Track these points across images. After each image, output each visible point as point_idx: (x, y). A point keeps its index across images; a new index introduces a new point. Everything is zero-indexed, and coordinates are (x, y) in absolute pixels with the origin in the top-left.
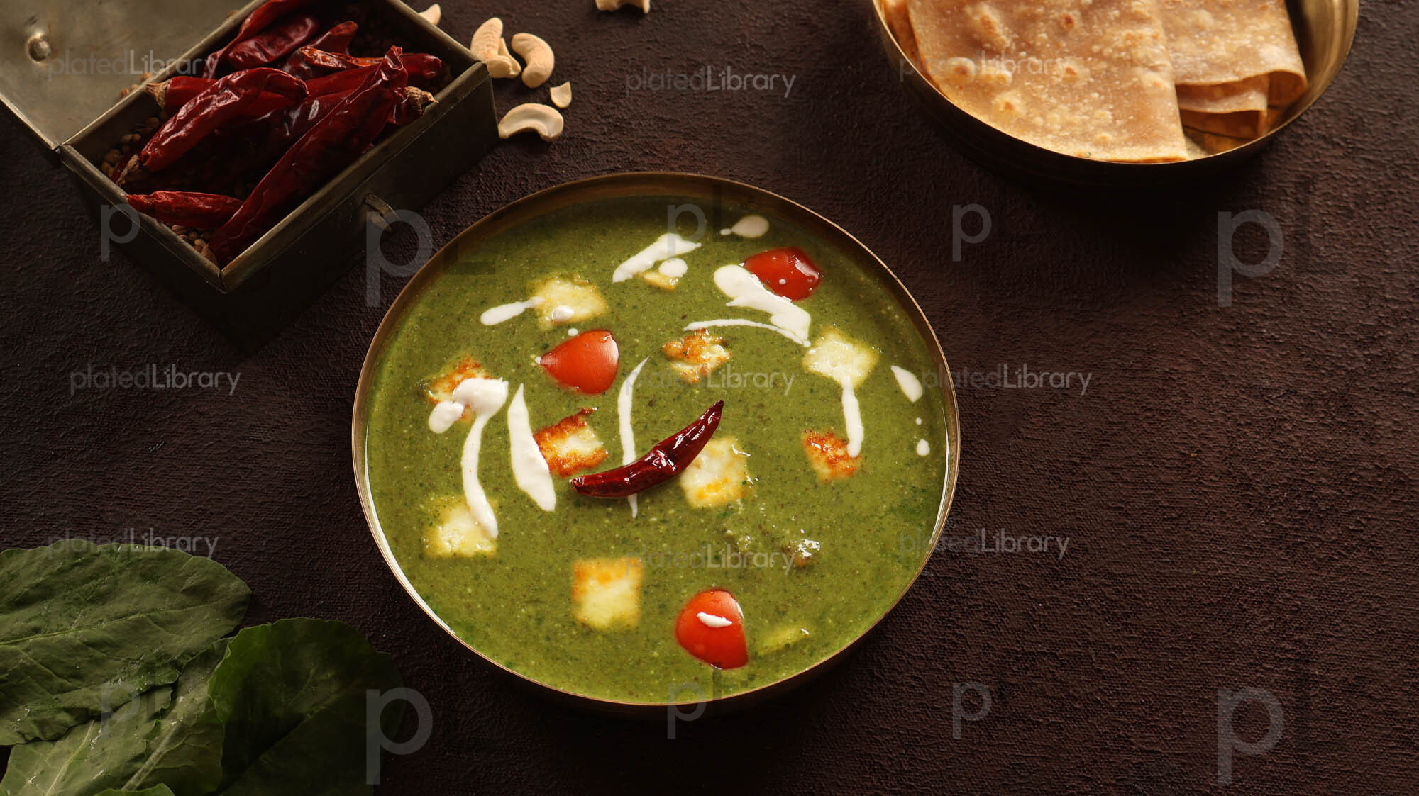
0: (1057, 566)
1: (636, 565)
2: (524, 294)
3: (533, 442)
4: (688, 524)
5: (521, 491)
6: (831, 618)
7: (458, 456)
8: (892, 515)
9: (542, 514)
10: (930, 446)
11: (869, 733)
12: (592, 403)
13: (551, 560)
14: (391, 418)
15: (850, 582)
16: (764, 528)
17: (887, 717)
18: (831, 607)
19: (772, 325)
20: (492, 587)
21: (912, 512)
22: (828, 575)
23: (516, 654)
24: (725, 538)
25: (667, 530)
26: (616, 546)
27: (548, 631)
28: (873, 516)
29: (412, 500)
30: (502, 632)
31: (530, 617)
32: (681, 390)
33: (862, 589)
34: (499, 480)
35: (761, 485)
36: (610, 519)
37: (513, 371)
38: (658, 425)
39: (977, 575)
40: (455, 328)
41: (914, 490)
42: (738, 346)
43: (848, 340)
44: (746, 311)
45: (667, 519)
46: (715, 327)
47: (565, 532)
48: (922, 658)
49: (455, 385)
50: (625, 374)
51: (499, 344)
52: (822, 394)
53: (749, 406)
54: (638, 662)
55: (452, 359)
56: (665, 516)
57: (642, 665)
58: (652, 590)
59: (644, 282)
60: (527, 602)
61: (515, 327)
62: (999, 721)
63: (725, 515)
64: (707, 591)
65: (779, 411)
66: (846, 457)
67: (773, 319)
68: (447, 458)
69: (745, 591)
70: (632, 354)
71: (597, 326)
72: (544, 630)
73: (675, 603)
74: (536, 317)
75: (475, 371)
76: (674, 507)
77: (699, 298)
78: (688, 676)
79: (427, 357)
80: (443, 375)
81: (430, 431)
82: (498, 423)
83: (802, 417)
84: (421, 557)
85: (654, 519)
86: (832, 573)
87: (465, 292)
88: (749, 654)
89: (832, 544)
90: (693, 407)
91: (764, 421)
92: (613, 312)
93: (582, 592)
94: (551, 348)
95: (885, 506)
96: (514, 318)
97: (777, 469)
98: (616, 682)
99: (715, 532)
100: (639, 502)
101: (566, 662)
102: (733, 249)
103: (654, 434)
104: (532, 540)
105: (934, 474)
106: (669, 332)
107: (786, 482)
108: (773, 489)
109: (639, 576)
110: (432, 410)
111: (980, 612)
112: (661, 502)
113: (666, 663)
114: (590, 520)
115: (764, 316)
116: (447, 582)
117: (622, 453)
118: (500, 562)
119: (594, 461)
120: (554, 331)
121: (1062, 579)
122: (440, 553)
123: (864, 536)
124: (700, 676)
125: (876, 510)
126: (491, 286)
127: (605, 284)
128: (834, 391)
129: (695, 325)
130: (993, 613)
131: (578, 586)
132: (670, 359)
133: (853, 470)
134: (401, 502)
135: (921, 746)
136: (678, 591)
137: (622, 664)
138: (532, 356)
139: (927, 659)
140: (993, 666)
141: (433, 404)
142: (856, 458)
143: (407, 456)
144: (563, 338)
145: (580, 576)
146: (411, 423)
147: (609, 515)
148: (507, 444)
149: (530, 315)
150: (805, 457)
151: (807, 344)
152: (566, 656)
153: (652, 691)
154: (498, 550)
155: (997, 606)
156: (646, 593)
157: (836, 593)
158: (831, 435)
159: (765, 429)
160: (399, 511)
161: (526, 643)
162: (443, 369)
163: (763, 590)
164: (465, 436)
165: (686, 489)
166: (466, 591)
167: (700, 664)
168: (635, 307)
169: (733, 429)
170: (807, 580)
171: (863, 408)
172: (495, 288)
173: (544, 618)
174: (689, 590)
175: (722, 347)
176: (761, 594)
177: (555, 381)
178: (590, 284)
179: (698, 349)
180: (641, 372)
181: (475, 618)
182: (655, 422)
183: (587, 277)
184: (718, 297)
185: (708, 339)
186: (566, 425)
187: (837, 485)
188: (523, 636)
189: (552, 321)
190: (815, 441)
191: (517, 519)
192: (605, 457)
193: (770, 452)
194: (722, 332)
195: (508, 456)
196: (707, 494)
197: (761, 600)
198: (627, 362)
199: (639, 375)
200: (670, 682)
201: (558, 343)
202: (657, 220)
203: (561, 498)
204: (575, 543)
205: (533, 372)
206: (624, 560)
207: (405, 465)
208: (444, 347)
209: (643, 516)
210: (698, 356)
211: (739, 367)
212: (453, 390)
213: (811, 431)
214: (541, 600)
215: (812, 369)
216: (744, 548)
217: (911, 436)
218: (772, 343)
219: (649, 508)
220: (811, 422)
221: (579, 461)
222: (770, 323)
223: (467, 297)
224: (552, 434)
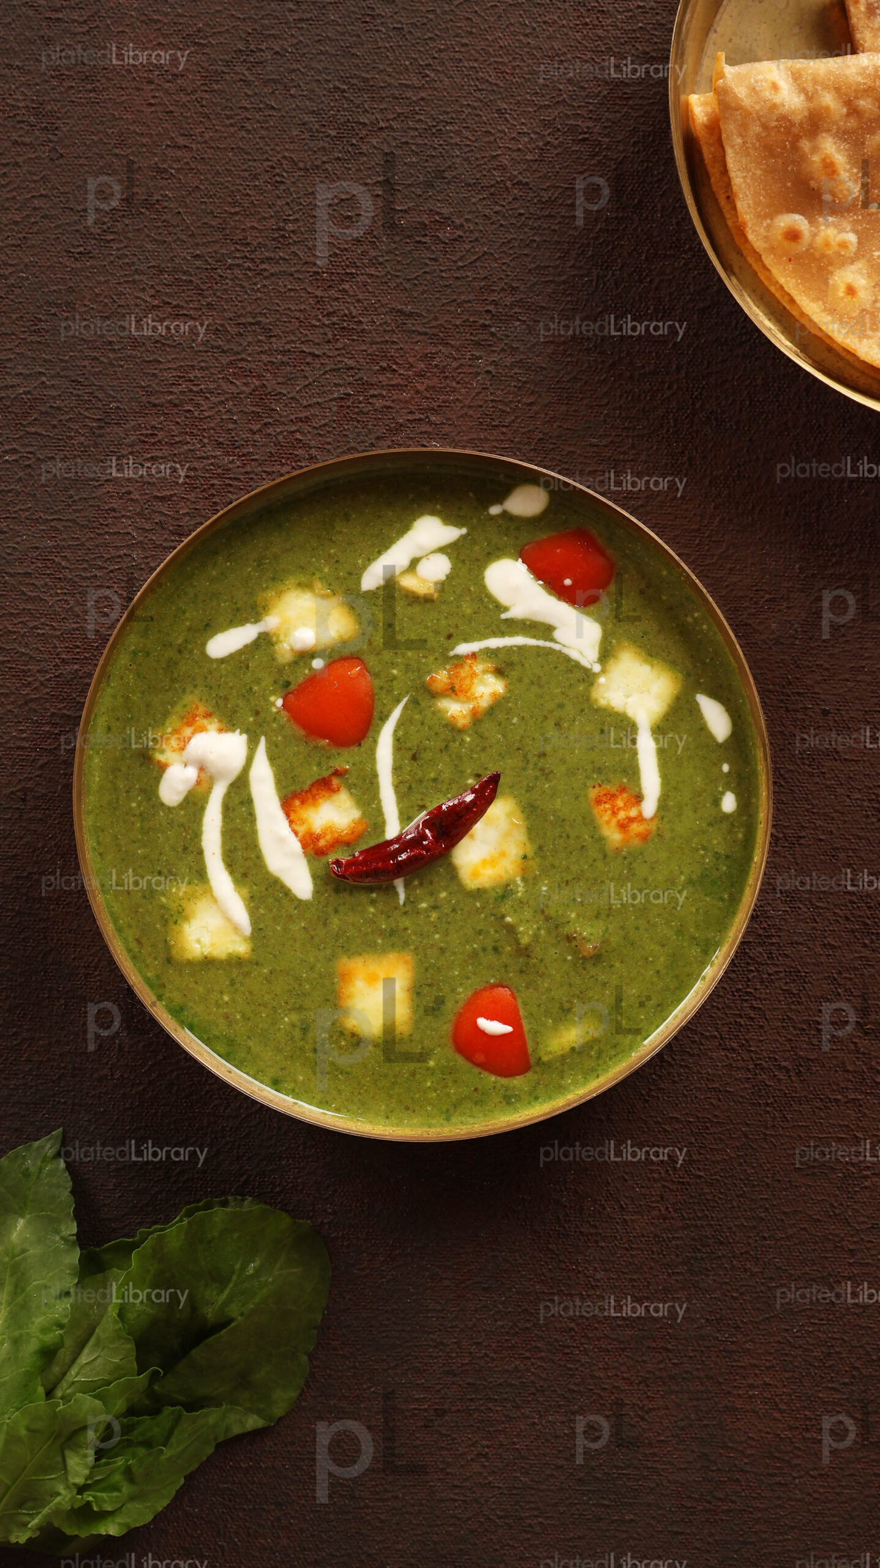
0: (869, 918)
1: (406, 962)
2: (253, 612)
3: (280, 814)
4: (462, 910)
5: (272, 876)
6: (621, 1014)
7: (197, 835)
8: (691, 889)
9: (299, 903)
10: (737, 799)
11: (657, 1122)
12: (344, 760)
13: (312, 959)
14: (115, 787)
15: (643, 971)
16: (546, 913)
17: (676, 1104)
19: (556, 642)
20: (250, 993)
21: (713, 883)
22: (617, 964)
23: (282, 1069)
24: (504, 927)
25: (439, 918)
26: (383, 939)
30: (266, 1046)
31: (294, 1026)
32: (450, 738)
33: (655, 979)
34: (249, 863)
35: (544, 858)
36: (375, 907)
37: (251, 719)
38: (425, 784)
39: (779, 936)
40: (176, 663)
41: (717, 856)
42: (514, 674)
43: (645, 661)
44: (524, 624)
45: (438, 903)
46: (487, 649)
47: (325, 924)
48: (716, 1037)
49: (185, 742)
50: (384, 718)
51: (231, 684)
53: (530, 756)
54: (414, 1074)
55: (178, 708)
56: (436, 900)
57: (418, 1076)
58: (426, 990)
59: (399, 588)
60: (290, 1010)
61: (248, 660)
62: (794, 1101)
63: (503, 897)
64: (485, 989)
65: (563, 761)
66: (640, 818)
67: (557, 634)
68: (185, 837)
69: (527, 988)
70: (390, 691)
71: (346, 652)
72: (310, 1040)
73: (450, 1004)
74: (273, 645)
75: (205, 722)
76: (445, 889)
77: (467, 609)
78: (467, 1086)
79: (148, 705)
80: (169, 730)
81: (162, 804)
82: (240, 786)
83: (590, 767)
84: (169, 960)
85: (424, 905)
86: (622, 962)
87: (184, 612)
88: (532, 1061)
89: (622, 927)
90: (465, 759)
91: (546, 774)
92: (363, 634)
93: (349, 997)
94: (293, 687)
95: (683, 878)
96: (246, 646)
97: (561, 837)
98: (391, 1097)
99: (493, 918)
100: (407, 886)
101: (337, 1076)
102: (506, 535)
103: (419, 797)
104: (290, 936)
105: (740, 836)
106: (431, 658)
107: (571, 853)
108: (557, 863)
109: (411, 974)
110: (162, 776)
111: (781, 979)
112: (431, 883)
113: (443, 1073)
114: (353, 909)
115: (545, 630)
116: (201, 989)
117: (384, 823)
118: (257, 964)
119: (352, 837)
120: (295, 663)
121: (873, 933)
122: (189, 956)
123: (659, 915)
124: (480, 1087)
125: (673, 883)
126: (214, 603)
127: (352, 595)
129: (463, 649)
130: (794, 980)
131: (344, 990)
132: (434, 695)
133: (647, 835)
134: (139, 893)
135: (711, 1134)
136: (453, 991)
137: (395, 1076)
138: (272, 699)
139: (722, 1038)
140: (792, 1040)
141: (162, 768)
142: (652, 819)
143: (140, 836)
144: (307, 671)
145: (346, 977)
146: (138, 795)
147: (373, 902)
148: (251, 817)
149: (265, 641)
150: (593, 821)
151: (597, 668)
152: (337, 1070)
153: (430, 1104)
154: (253, 950)
155: (799, 972)
156: (418, 994)
157: (627, 985)
158: (623, 789)
159: (547, 785)
160: (138, 906)
161: (292, 1057)
162: (168, 721)
163: (546, 985)
164: (202, 809)
165: (458, 867)
166: (222, 999)
167: (480, 1073)
168: (390, 625)
169: (513, 788)
170: (593, 971)
171: (661, 752)
172: (219, 605)
173: (309, 1026)
174: (466, 988)
175: (496, 677)
176: (544, 990)
177: (301, 732)
178: (334, 594)
179: (468, 681)
180: (402, 715)
181: (235, 1031)
182: (421, 781)
183: (330, 585)
184: (491, 606)
185: (479, 668)
186: (318, 790)
187: (630, 853)
188: (289, 1049)
189: (292, 650)
190: (604, 799)
191: (271, 911)
192: (365, 830)
193: (554, 815)
194: (496, 655)
195: (254, 832)
196: (482, 871)
197: (544, 997)
198: (385, 702)
199: (399, 720)
200: (448, 1095)
201: (301, 680)
202: (411, 496)
203: (318, 883)
204: (337, 937)
205: (275, 719)
206: (392, 956)
207: (139, 848)
208: (167, 691)
209: (412, 902)
210: (469, 689)
211: (516, 704)
212: (183, 749)
213: (600, 786)
214: (305, 1007)
215: (603, 702)
216: (525, 940)
217: (717, 787)
218: (556, 668)
219: (418, 891)
220: (600, 773)
221: (336, 835)
222: (553, 640)
223: (187, 619)
224: (303, 803)
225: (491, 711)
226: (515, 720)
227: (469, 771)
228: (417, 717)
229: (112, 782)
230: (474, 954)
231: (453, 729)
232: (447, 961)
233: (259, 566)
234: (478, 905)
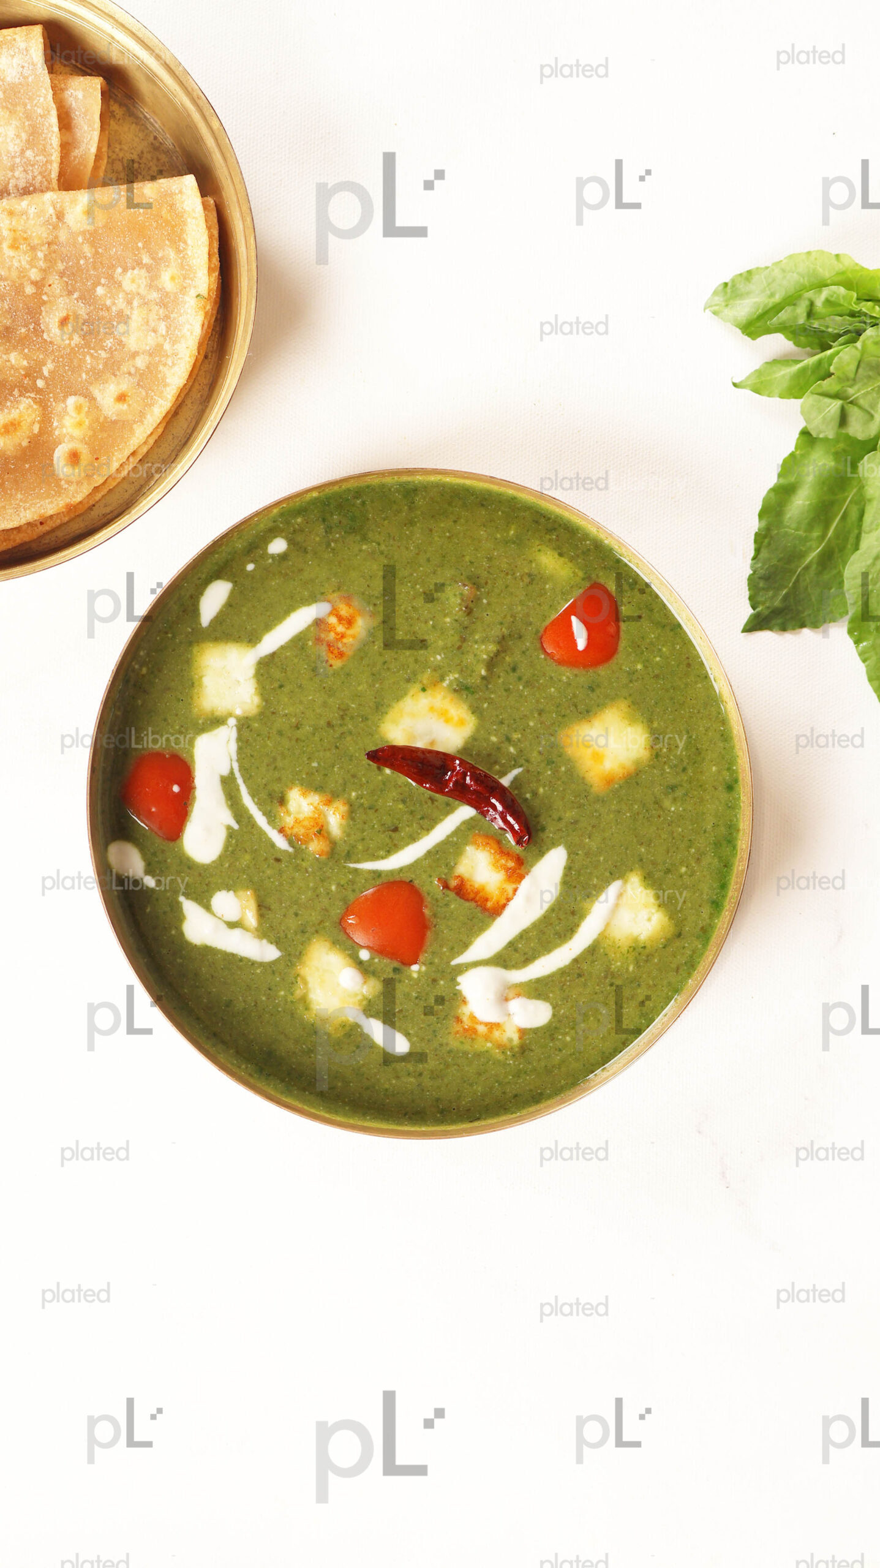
3: (507, 914)
4: (497, 716)
6: (508, 533)
7: (563, 972)
8: (370, 535)
9: (572, 854)
10: (271, 541)
12: (431, 886)
13: (612, 816)
14: (564, 1061)
15: (462, 535)
16: (459, 644)
18: (496, 539)
19: (232, 769)
20: (668, 851)
21: (354, 519)
22: (467, 558)
23: (716, 789)
24: (492, 673)
25: (516, 731)
26: (560, 767)
27: (677, 774)
28: (382, 553)
29: (632, 982)
30: (704, 813)
31: (675, 800)
32: (361, 810)
33: (463, 521)
34: (563, 917)
35: (415, 674)
36: (538, 789)
37: (442, 982)
38: (413, 808)
40: (432, 1072)
42: (277, 787)
43: (200, 685)
44: (232, 805)
45: (504, 739)
46: (269, 823)
47: (576, 822)
49: (492, 1026)
50: (377, 874)
51: (422, 1016)
52: (277, 674)
53: (337, 735)
54: (657, 677)
55: (467, 1048)
56: (502, 742)
58: (581, 707)
59: (260, 924)
60: (664, 811)
63: (467, 688)
64: (553, 659)
65: (325, 704)
66: (335, 612)
67: (225, 772)
68: (570, 981)
69: (531, 624)
70: (352, 882)
71: (341, 939)
72: (679, 779)
73: (582, 680)
74: (370, 1001)
75: (465, 1019)
76: (487, 740)
77: (246, 860)
79: (479, 1074)
80: (489, 1045)
81: (554, 1015)
82: (504, 960)
83: (317, 680)
84: (679, 935)
85: (512, 749)
86: (463, 556)
87: (386, 1090)
88: (588, 584)
89: (434, 573)
90: (372, 787)
91: (344, 712)
92: (317, 932)
93: (624, 768)
95: (364, 547)
97: (388, 669)
98: (687, 684)
99: (490, 686)
100: (504, 774)
101: (695, 740)
102: (165, 861)
103: (425, 807)
104: (603, 846)
105: (299, 520)
106: (304, 864)
108: (413, 660)
109: (576, 728)
110: (531, 1029)
112: (490, 755)
113: (642, 653)
114: (550, 807)
115: (228, 783)
117: (464, 823)
118: (641, 860)
119: (491, 842)
120: (374, 974)
122: (666, 921)
123: (407, 548)
124: (636, 615)
125: (373, 553)
126: (364, 1069)
127: (290, 961)
128: (266, 667)
129: (281, 843)
131: (621, 775)
132: (333, 844)
133: (343, 598)
134: (639, 991)
136: (569, 684)
137: (667, 691)
138: (415, 975)
141: (523, 1032)
142: (329, 601)
143: (592, 1018)
144: (376, 960)
145: (609, 781)
146: (558, 1039)
147: (535, 794)
148: (523, 935)
149: (369, 1010)
150: (359, 650)
151: (232, 722)
152: (690, 742)
153: (674, 648)
154: (632, 870)
156: (588, 712)
157: (480, 542)
158: (318, 640)
159: (353, 706)
162: (482, 1050)
163: (519, 608)
164: (538, 981)
165: (466, 739)
166: (686, 872)
167: (624, 621)
168: (296, 915)
169: (372, 736)
170: (485, 574)
171: (268, 627)
172: (363, 1065)
173: (668, 787)
174: (561, 675)
175: (288, 802)
176: (525, 608)
177: (429, 934)
178: (298, 975)
179: (306, 823)
180: (366, 860)
181: (706, 847)
182: (412, 813)
183: (293, 983)
184: (234, 842)
185: (289, 821)
186: (469, 894)
187: (369, 603)
188: (696, 793)
189: (365, 982)
190: (336, 651)
191: (591, 873)
192: (479, 835)
193: (374, 686)
194: (270, 812)
195: (535, 925)
196: (456, 718)
197: (530, 604)
198: (363, 881)
199: (372, 860)
200: (658, 638)
201: (386, 961)
202: (179, 960)
203: (545, 848)
204: (581, 806)
205: (431, 963)
206: (570, 751)
207: (601, 1013)
208: (459, 1066)
209: (515, 761)
210: (312, 818)
211: (300, 771)
212: (498, 1024)
213: (327, 661)
214: (654, 799)
215: (257, 700)
216: (492, 648)
217: (271, 565)
218: (252, 756)
219: (503, 761)
220: (316, 667)
221: (498, 857)
222: (232, 772)
223: (391, 1084)
224: (487, 900)
225: (319, 789)
226: (315, 764)
227: (380, 778)
228: (360, 847)
229: (559, 1068)
230: (528, 684)
231: (352, 812)
232: (547, 704)
233: (312, 1051)
234: (485, 705)
